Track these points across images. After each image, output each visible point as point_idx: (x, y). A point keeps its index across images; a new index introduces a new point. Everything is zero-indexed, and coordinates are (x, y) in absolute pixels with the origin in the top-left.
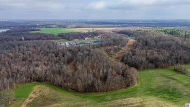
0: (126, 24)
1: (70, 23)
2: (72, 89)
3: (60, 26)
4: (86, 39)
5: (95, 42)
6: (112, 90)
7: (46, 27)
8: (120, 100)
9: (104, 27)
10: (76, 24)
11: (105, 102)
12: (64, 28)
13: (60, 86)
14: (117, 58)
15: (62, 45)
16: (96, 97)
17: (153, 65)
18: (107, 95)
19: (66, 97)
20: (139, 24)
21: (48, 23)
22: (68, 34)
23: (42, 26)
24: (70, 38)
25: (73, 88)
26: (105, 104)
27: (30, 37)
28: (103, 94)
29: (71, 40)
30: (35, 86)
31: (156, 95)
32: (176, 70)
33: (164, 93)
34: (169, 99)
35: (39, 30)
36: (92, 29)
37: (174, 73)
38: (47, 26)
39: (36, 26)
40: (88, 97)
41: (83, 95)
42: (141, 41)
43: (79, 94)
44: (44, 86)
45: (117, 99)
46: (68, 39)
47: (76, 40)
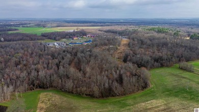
0: (108, 23)
1: (49, 21)
2: (86, 95)
3: (39, 26)
4: (75, 39)
5: (86, 42)
6: (130, 94)
7: (23, 27)
8: (143, 104)
9: (88, 26)
10: (55, 23)
11: (128, 107)
12: (44, 27)
13: (70, 92)
14: (118, 58)
15: (50, 45)
17: (159, 64)
18: (126, 99)
19: (82, 105)
20: (121, 22)
21: (23, 22)
22: (53, 34)
23: (18, 25)
24: (57, 38)
25: (88, 93)
26: (129, 109)
27: (10, 38)
28: (122, 99)
29: (59, 40)
30: (39, 93)
31: (176, 96)
32: (181, 69)
33: (183, 93)
34: (191, 99)
35: (16, 30)
36: (76, 28)
37: (181, 71)
38: (23, 25)
39: (11, 25)
40: (107, 102)
41: (101, 100)
42: (136, 40)
43: (95, 100)
44: (51, 94)
45: (139, 103)
46: (55, 39)
47: (63, 40)
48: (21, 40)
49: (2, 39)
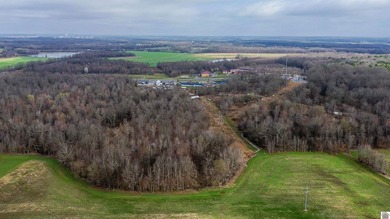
1: (203, 42)
3: (175, 50)
4: (203, 75)
5: (218, 82)
7: (149, 51)
11: (125, 215)
12: (182, 52)
14: (234, 120)
15: (149, 85)
16: (117, 200)
17: (304, 143)
19: (60, 192)
21: (158, 42)
23: (145, 48)
24: (173, 72)
27: (100, 67)
29: (174, 76)
32: (360, 162)
33: (281, 215)
36: (235, 55)
38: (153, 47)
41: (95, 192)
44: (41, 164)
46: (168, 74)
48: (116, 72)
49: (86, 69)
